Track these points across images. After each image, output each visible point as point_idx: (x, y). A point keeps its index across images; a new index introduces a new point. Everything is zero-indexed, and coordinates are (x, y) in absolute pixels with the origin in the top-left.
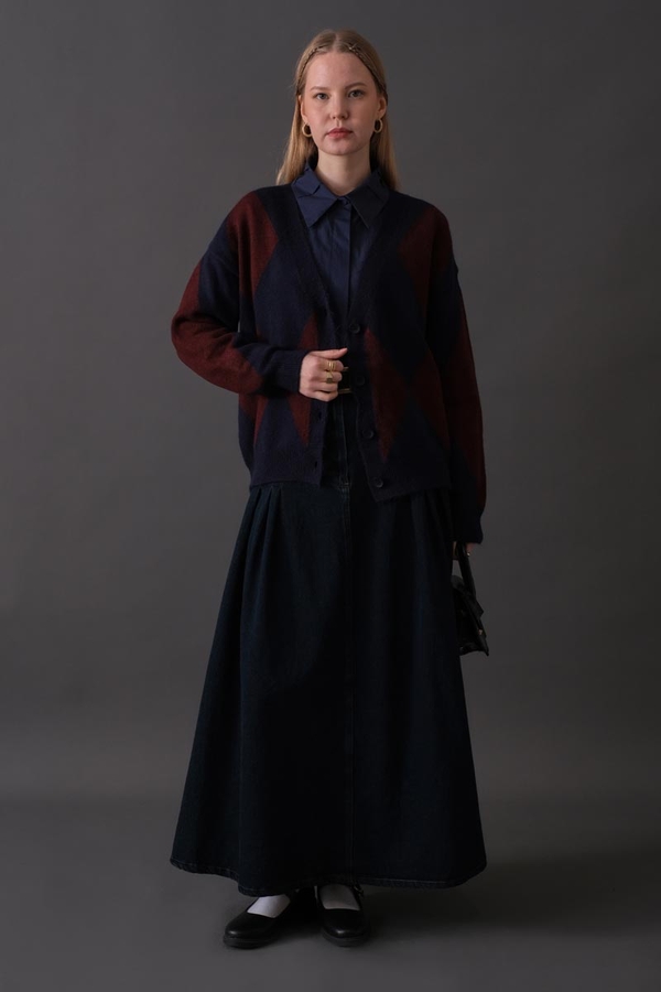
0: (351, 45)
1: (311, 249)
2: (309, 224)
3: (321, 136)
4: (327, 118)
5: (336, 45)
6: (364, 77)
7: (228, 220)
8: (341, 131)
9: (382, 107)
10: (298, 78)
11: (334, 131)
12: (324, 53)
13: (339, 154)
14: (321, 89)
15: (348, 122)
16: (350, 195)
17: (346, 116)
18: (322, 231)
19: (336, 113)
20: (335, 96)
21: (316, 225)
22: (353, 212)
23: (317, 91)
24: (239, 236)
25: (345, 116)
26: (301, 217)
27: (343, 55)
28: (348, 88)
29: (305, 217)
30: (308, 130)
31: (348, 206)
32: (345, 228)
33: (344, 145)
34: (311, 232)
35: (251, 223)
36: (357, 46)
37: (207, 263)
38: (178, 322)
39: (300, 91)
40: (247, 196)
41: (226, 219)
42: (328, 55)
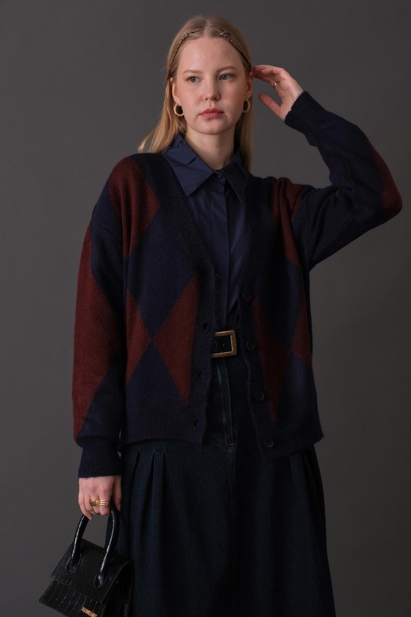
0: (222, 31)
2: (188, 192)
3: (194, 116)
4: (200, 100)
5: (207, 31)
6: (234, 60)
8: (214, 111)
9: (249, 89)
10: (169, 62)
11: (207, 112)
12: (196, 38)
13: (211, 133)
14: (194, 72)
15: (220, 103)
17: (218, 97)
18: (201, 200)
19: (209, 95)
20: (208, 79)
21: (194, 194)
22: (227, 185)
23: (190, 74)
25: (216, 98)
27: (216, 39)
28: (219, 71)
29: (183, 185)
30: (180, 110)
31: (223, 180)
32: (221, 200)
33: (215, 124)
34: (191, 201)
36: (226, 31)
39: (172, 74)
42: (200, 40)
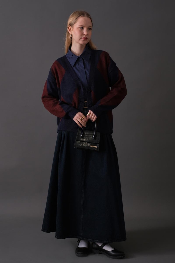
1: (75, 72)
2: (72, 65)
7: (51, 68)
8: (86, 38)
16: (81, 55)
22: (83, 59)
24: (55, 72)
26: (70, 64)
29: (71, 64)
31: (81, 58)
35: (57, 68)
37: (48, 81)
38: (43, 97)
40: (55, 62)
41: (51, 69)
